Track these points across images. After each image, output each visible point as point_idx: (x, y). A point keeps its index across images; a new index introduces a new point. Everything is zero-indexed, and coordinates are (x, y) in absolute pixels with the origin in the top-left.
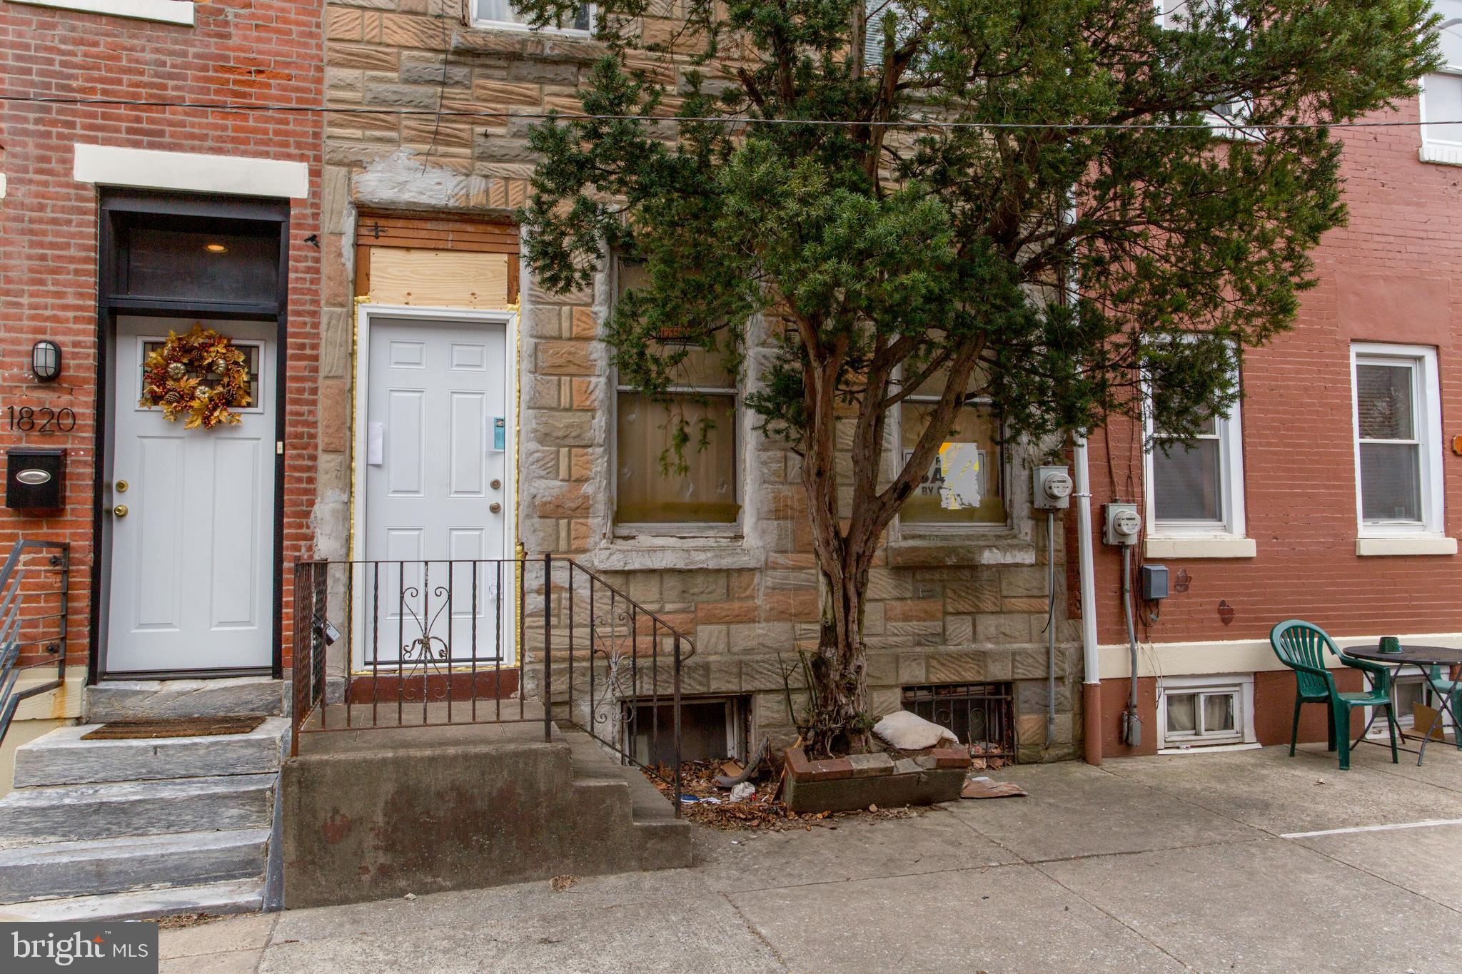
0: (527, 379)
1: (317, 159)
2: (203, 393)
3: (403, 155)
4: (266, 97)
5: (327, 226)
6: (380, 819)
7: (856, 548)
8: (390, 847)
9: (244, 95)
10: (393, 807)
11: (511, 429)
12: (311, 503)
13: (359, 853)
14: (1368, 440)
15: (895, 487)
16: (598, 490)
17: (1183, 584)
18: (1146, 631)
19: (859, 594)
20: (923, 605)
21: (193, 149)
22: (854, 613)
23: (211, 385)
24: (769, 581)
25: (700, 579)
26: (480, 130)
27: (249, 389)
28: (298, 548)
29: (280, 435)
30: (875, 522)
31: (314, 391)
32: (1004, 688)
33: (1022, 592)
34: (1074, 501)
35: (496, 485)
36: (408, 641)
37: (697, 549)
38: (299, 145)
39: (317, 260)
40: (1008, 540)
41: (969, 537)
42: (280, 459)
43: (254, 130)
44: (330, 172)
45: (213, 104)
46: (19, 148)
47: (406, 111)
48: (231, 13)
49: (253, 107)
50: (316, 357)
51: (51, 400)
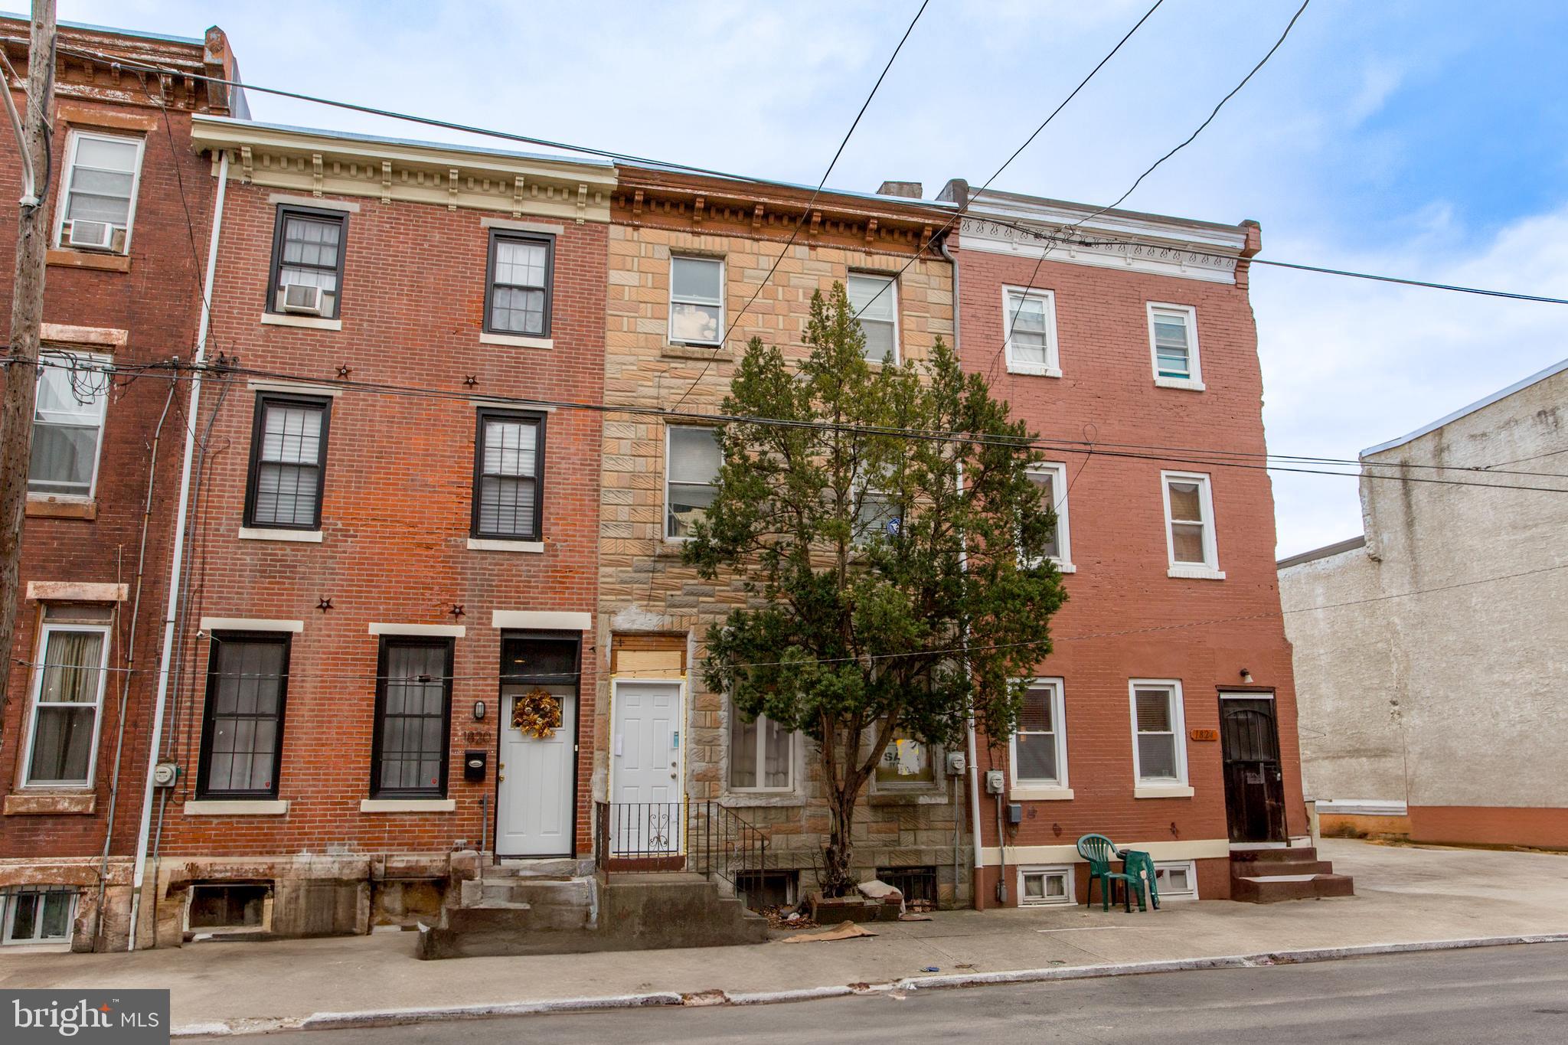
0: (690, 713)
1: (595, 610)
2: (540, 721)
3: (634, 607)
4: (573, 583)
5: (599, 642)
6: (641, 912)
7: (847, 797)
8: (645, 924)
9: (564, 583)
10: (646, 907)
11: (682, 737)
12: (591, 775)
13: (632, 926)
14: (1144, 732)
15: (864, 768)
16: (723, 767)
17: (1032, 814)
18: (1010, 840)
19: (848, 819)
20: (888, 825)
21: (542, 609)
22: (846, 828)
23: (543, 717)
24: (808, 812)
25: (773, 812)
26: (669, 593)
27: (559, 720)
28: (584, 796)
29: (576, 742)
30: (856, 784)
31: (593, 721)
32: (933, 869)
33: (941, 818)
34: (968, 771)
35: (674, 765)
36: (651, 837)
38: (587, 605)
39: (594, 659)
40: (934, 791)
41: (912, 790)
42: (576, 754)
43: (568, 599)
44: (602, 617)
45: (551, 588)
46: (471, 614)
47: (635, 586)
48: (559, 545)
49: (568, 588)
50: (593, 705)
51: (482, 728)
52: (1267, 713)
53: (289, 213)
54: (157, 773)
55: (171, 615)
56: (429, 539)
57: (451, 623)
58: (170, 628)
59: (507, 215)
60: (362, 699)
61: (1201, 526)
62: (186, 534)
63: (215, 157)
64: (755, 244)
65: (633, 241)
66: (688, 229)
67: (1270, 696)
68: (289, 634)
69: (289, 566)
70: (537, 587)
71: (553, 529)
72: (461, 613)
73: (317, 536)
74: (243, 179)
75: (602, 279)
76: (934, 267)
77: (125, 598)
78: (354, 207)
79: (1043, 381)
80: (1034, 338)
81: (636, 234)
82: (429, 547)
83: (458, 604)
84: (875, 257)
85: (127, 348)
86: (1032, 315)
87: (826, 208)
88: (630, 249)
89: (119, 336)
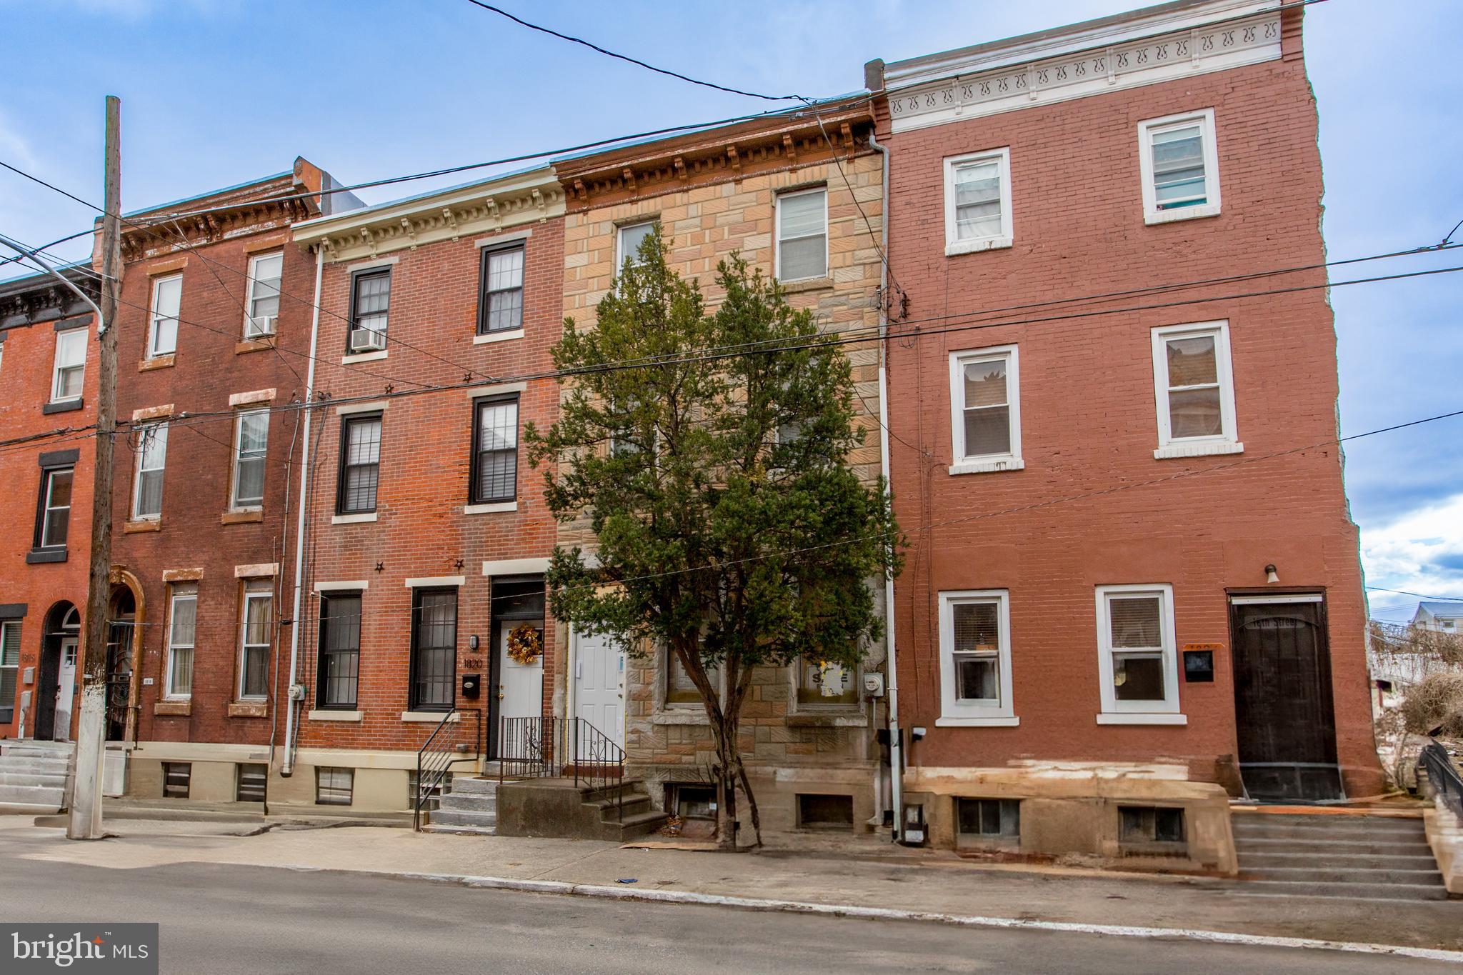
2: (525, 650)
4: (538, 533)
6: (522, 809)
8: (525, 820)
9: (532, 534)
10: (526, 805)
11: (625, 662)
12: (554, 694)
14: (1119, 649)
16: (656, 688)
20: (805, 746)
21: (517, 558)
23: (527, 647)
25: (697, 730)
27: (540, 648)
28: (548, 712)
29: (544, 667)
31: (553, 649)
32: (847, 799)
34: (887, 693)
35: (621, 685)
37: (696, 716)
38: (548, 551)
40: (854, 713)
42: (544, 676)
43: (536, 547)
45: (522, 539)
46: (468, 566)
47: (584, 531)
48: (528, 502)
49: (535, 538)
50: (554, 636)
51: (476, 656)
52: (1316, 620)
53: (358, 278)
54: (294, 690)
55: (298, 583)
56: (440, 510)
57: (455, 575)
58: (298, 591)
59: (492, 232)
60: (403, 637)
61: (1217, 388)
62: (305, 525)
63: (315, 251)
64: (685, 195)
65: (583, 225)
66: (626, 200)
67: (1317, 599)
68: (361, 590)
69: (359, 541)
70: (513, 540)
71: (525, 490)
72: (462, 566)
73: (372, 517)
74: (333, 260)
75: (560, 266)
76: (863, 164)
77: (277, 573)
78: (394, 260)
79: (990, 255)
80: (989, 208)
81: (585, 218)
82: (441, 516)
83: (460, 559)
84: (799, 172)
85: (275, 400)
86: (986, 182)
87: (736, 140)
88: (581, 233)
89: (272, 393)
